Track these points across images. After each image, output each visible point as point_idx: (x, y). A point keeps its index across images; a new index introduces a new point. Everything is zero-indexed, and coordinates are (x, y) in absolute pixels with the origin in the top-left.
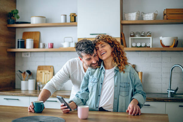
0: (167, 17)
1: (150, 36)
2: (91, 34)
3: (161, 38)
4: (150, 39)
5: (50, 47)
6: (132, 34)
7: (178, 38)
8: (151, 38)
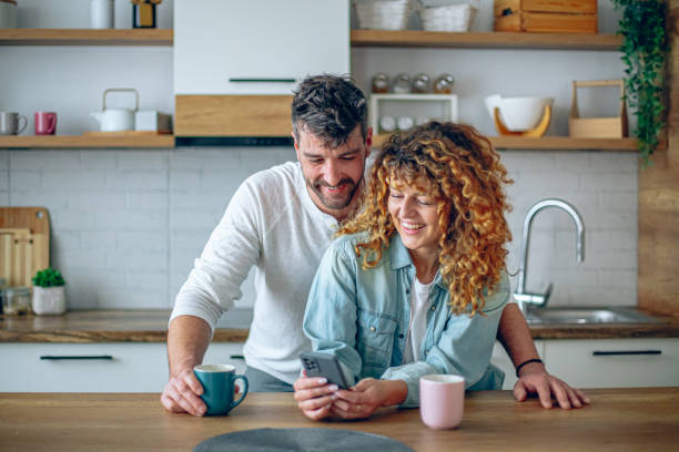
0: (522, 21)
1: (447, 91)
2: (232, 80)
3: (494, 101)
4: (449, 101)
5: (41, 129)
6: (380, 84)
7: (556, 103)
8: (453, 98)
